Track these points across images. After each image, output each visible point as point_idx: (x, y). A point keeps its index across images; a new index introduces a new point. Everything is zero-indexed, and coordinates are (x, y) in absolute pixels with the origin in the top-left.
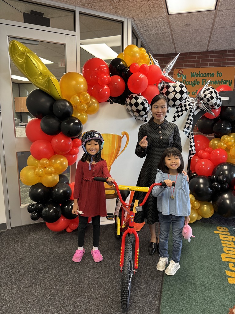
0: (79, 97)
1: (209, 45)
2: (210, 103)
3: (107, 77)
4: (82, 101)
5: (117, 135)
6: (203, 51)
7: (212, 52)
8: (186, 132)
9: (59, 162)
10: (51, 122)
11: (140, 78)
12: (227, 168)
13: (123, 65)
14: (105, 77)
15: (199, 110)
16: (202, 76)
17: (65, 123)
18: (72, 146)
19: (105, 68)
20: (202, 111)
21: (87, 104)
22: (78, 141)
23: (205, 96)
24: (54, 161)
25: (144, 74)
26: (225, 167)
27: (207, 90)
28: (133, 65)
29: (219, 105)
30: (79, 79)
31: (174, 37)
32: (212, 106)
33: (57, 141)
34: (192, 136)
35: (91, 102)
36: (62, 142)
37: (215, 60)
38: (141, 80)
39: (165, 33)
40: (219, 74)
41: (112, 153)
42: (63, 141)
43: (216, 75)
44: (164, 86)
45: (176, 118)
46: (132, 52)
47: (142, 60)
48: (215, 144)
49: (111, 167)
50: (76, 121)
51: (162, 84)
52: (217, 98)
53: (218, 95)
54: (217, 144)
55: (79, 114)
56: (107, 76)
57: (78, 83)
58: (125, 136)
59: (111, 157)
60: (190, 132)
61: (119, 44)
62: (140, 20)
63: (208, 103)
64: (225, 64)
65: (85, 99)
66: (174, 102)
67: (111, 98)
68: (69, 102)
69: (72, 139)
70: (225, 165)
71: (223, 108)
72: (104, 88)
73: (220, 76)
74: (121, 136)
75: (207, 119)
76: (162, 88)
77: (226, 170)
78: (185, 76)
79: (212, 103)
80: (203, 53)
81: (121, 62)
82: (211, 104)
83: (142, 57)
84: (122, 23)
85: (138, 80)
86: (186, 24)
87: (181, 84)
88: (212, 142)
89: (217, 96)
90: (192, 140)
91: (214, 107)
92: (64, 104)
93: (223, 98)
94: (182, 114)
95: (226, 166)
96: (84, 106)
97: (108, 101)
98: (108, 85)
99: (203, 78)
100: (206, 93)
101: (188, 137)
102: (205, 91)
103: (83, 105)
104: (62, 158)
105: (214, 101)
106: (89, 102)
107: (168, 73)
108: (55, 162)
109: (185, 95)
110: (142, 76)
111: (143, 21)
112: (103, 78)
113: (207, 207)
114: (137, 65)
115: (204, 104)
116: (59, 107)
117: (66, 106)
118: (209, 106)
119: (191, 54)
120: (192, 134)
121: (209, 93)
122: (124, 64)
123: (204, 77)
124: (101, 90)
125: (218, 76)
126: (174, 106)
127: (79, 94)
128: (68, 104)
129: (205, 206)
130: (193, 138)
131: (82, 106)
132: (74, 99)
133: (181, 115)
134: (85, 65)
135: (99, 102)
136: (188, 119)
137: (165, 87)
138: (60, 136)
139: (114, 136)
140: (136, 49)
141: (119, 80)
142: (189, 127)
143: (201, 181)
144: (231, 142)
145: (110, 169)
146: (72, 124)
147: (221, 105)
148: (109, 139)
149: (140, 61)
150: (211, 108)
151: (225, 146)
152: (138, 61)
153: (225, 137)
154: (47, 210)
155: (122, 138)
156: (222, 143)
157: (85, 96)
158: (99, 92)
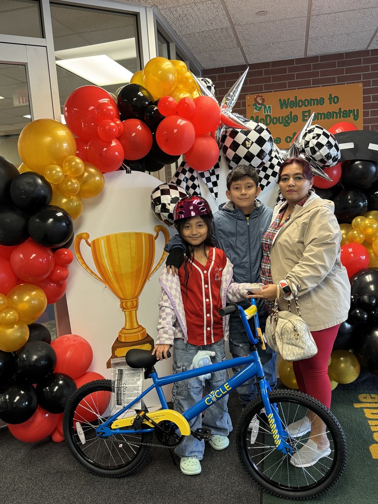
0: (61, 166)
1: (308, 46)
2: (317, 156)
3: (115, 124)
4: (68, 173)
5: (145, 234)
6: (298, 58)
7: (315, 58)
9: (27, 298)
10: (8, 220)
13: (144, 98)
14: (112, 124)
16: (301, 104)
17: (37, 220)
18: (53, 265)
19: (110, 107)
21: (80, 178)
22: (66, 253)
23: (307, 143)
24: (18, 298)
27: (310, 131)
28: (164, 99)
29: (335, 159)
30: (58, 132)
31: (239, 36)
32: (322, 161)
33: (22, 256)
35: (86, 174)
36: (31, 258)
37: (323, 74)
39: (222, 29)
40: (334, 100)
41: (139, 270)
42: (34, 255)
43: (327, 101)
44: (226, 132)
46: (160, 72)
47: (181, 86)
49: (140, 297)
50: (60, 214)
51: (222, 130)
52: (329, 145)
53: (331, 139)
55: (64, 200)
56: (115, 123)
57: (56, 139)
58: (161, 233)
59: (138, 277)
61: (133, 54)
62: (169, 9)
63: (313, 156)
64: (342, 80)
65: (73, 170)
66: (250, 162)
67: (126, 162)
68: (42, 178)
69: (54, 250)
71: (346, 164)
72: (112, 145)
73: (335, 103)
74: (154, 234)
76: (224, 138)
78: (269, 107)
79: (321, 155)
80: (299, 60)
81: (140, 93)
82: (320, 158)
83: (182, 80)
84: (136, 15)
86: (258, 10)
87: (258, 125)
89: (329, 142)
91: (326, 162)
92: (31, 181)
93: (342, 146)
95: (369, 275)
96: (72, 183)
97: (121, 169)
98: (119, 139)
99: (304, 108)
100: (307, 138)
102: (305, 135)
103: (71, 181)
104: (34, 290)
105: (324, 151)
106: (83, 174)
107: (231, 108)
108: (21, 300)
109: (267, 147)
111: (176, 10)
112: (107, 127)
114: (171, 99)
116: (21, 187)
117: (36, 184)
118: (318, 162)
119: (275, 63)
121: (314, 138)
122: (146, 94)
123: (306, 106)
124: (105, 149)
125: (331, 103)
127: (60, 161)
128: (40, 181)
131: (70, 183)
132: (51, 172)
133: (267, 185)
134: (69, 101)
135: (103, 173)
137: (228, 134)
138: (27, 246)
139: (138, 235)
140: (167, 64)
141: (139, 127)
144: (371, 227)
145: (137, 301)
146: (51, 220)
147: (339, 158)
148: (130, 243)
149: (177, 87)
150: (321, 165)
151: (361, 236)
152: (173, 89)
153: (359, 220)
154: (6, 400)
155: (156, 238)
156: (355, 232)
157: (74, 163)
158: (101, 154)
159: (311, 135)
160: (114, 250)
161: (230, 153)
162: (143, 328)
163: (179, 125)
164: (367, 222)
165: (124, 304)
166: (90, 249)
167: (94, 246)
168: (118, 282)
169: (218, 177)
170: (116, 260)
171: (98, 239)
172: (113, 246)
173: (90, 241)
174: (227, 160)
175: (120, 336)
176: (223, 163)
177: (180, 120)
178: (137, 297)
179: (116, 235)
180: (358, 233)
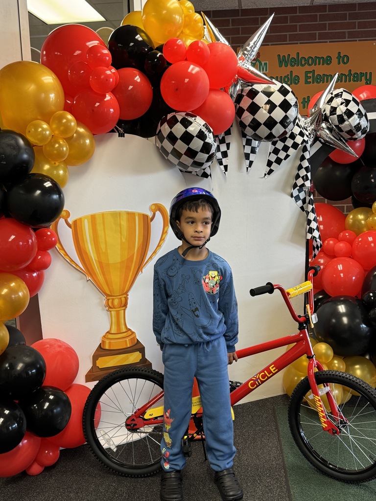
0: (48, 123)
2: (345, 126)
3: (110, 73)
4: (57, 132)
5: (139, 214)
6: (302, 5)
7: (322, 8)
8: (297, 198)
11: (190, 75)
13: (143, 43)
15: (318, 145)
16: (303, 63)
18: (36, 249)
20: (326, 147)
23: (334, 110)
25: (197, 63)
27: (337, 96)
28: (171, 43)
29: (364, 131)
30: (43, 78)
32: (350, 132)
34: (310, 207)
35: (75, 136)
36: (10, 240)
37: (332, 26)
38: (194, 78)
40: (343, 59)
41: (130, 259)
43: (335, 61)
45: (274, 166)
46: (164, 12)
48: (359, 221)
49: (130, 293)
51: (238, 87)
52: (360, 114)
53: (361, 107)
54: (363, 222)
55: (47, 167)
56: (110, 71)
58: (158, 214)
59: (128, 268)
60: (305, 198)
63: (340, 126)
64: (353, 36)
65: (62, 128)
66: (271, 130)
67: (120, 123)
68: (24, 138)
72: (105, 100)
73: (344, 63)
74: (150, 215)
76: (239, 98)
80: (303, 9)
81: (138, 36)
82: (347, 129)
83: (190, 23)
85: (187, 80)
87: (282, 86)
88: (351, 217)
89: (359, 110)
90: (312, 216)
91: (354, 134)
93: (370, 116)
94: (287, 156)
96: (60, 145)
97: (113, 131)
98: (113, 92)
99: (307, 68)
100: (333, 104)
101: (302, 208)
102: (331, 100)
103: (59, 143)
105: (354, 121)
107: (250, 61)
109: (293, 113)
110: (194, 69)
112: (102, 77)
113: (362, 369)
114: (179, 42)
115: (330, 130)
118: (343, 134)
120: (311, 202)
121: (342, 104)
123: (309, 65)
125: (339, 63)
126: (270, 137)
127: (47, 117)
129: (357, 366)
130: (313, 211)
132: (36, 130)
134: (48, 43)
135: (94, 135)
136: (300, 167)
137: (244, 94)
139: (131, 215)
141: (138, 79)
142: (303, 185)
143: (342, 308)
145: (126, 299)
148: (120, 225)
150: (348, 136)
155: (152, 219)
158: (93, 111)
159: (338, 101)
160: (101, 233)
161: (247, 117)
162: (133, 333)
165: (110, 302)
166: (70, 231)
167: (76, 227)
168: (104, 274)
169: (228, 146)
170: (103, 246)
171: (80, 219)
172: (99, 228)
173: (70, 221)
175: (103, 342)
178: (126, 294)
179: (103, 214)
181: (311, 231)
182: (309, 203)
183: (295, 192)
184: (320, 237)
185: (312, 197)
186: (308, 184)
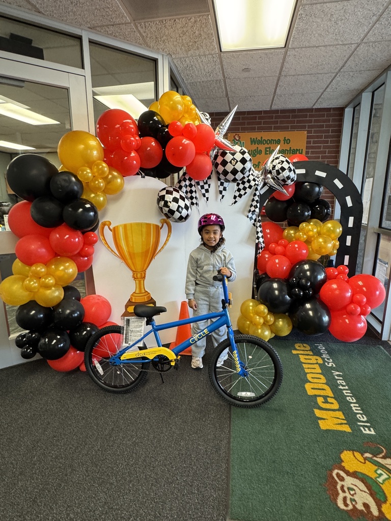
0: (91, 169)
2: (280, 176)
3: (135, 140)
4: (96, 174)
5: (153, 225)
6: (265, 110)
7: (277, 111)
8: (251, 218)
9: (62, 268)
10: (47, 208)
12: (308, 268)
13: (158, 122)
14: (132, 139)
15: (266, 188)
16: (264, 143)
17: (70, 209)
18: (82, 244)
19: (132, 126)
20: (271, 189)
21: (105, 179)
22: (93, 235)
23: (274, 167)
24: (55, 267)
25: (189, 138)
26: (306, 267)
27: (277, 158)
28: (174, 124)
29: (292, 180)
30: (90, 142)
31: (228, 88)
32: (284, 180)
33: (58, 236)
34: (259, 224)
35: (110, 176)
36: (65, 238)
37: (281, 122)
38: (185, 147)
39: (217, 81)
40: (287, 141)
41: (147, 251)
42: (67, 236)
43: (282, 142)
44: (218, 152)
45: (238, 199)
46: (171, 102)
47: (187, 116)
48: (291, 234)
49: (147, 271)
50: (88, 206)
51: (216, 151)
52: (290, 170)
53: (291, 165)
54: (293, 235)
55: (92, 195)
56: (135, 138)
57: (88, 147)
58: (165, 225)
59: (146, 256)
60: (256, 219)
62: (181, 58)
63: (278, 176)
64: (294, 128)
65: (100, 172)
66: (235, 175)
67: (142, 169)
68: (76, 177)
69: (83, 233)
70: (305, 264)
71: (299, 184)
72: (131, 155)
74: (160, 225)
75: (278, 201)
76: (216, 157)
77: (307, 270)
78: (243, 143)
79: (283, 176)
80: (265, 112)
81: (155, 117)
82: (282, 178)
83: (188, 111)
84: (155, 61)
85: (181, 148)
86: (244, 67)
87: (242, 149)
88: (286, 231)
89: (289, 167)
90: (259, 229)
91: (286, 181)
92: (67, 178)
93: (298, 171)
94: (246, 193)
95: (307, 265)
96: (99, 182)
97: (138, 174)
98: (137, 151)
99: (266, 146)
100: (274, 163)
101: (254, 224)
102: (273, 161)
104: (67, 262)
105: (286, 173)
106: (108, 175)
107: (222, 135)
108: (57, 268)
109: (248, 165)
111: (185, 60)
112: (128, 141)
113: (283, 322)
115: (273, 178)
116: (58, 183)
117: (70, 181)
118: (280, 181)
119: (249, 113)
121: (279, 163)
122: (160, 119)
123: (268, 144)
124: (126, 158)
125: (285, 143)
126: (235, 180)
127: (90, 165)
128: (74, 179)
129: (280, 320)
130: (260, 226)
131: (97, 182)
132: (83, 172)
133: (244, 195)
134: (100, 120)
135: (124, 176)
136: (253, 200)
137: (219, 154)
138: (62, 228)
139: (148, 225)
140: (177, 97)
141: (153, 144)
142: (254, 211)
143: (275, 285)
144: (312, 231)
145: (145, 274)
146: (81, 210)
147: (295, 179)
148: (142, 231)
149: (183, 116)
150: (283, 183)
151: (305, 236)
152: (180, 117)
153: (304, 225)
154: (46, 342)
155: (161, 228)
156: (301, 233)
157: (101, 167)
158: (122, 162)
159: (277, 161)
160: (129, 235)
161: (221, 168)
162: (149, 293)
163: (184, 143)
164: (310, 227)
165: (135, 275)
166: (111, 233)
167: (115, 231)
168: (131, 258)
169: (209, 185)
170: (131, 243)
171: (117, 226)
172: (129, 232)
173: (111, 227)
174: (218, 173)
175: (131, 297)
176: (214, 176)
177: (184, 140)
178: (145, 271)
179: (131, 224)
180: (303, 234)
181: (258, 238)
182: (258, 222)
183: (250, 215)
184: (263, 242)
185: (260, 218)
186: (257, 210)
